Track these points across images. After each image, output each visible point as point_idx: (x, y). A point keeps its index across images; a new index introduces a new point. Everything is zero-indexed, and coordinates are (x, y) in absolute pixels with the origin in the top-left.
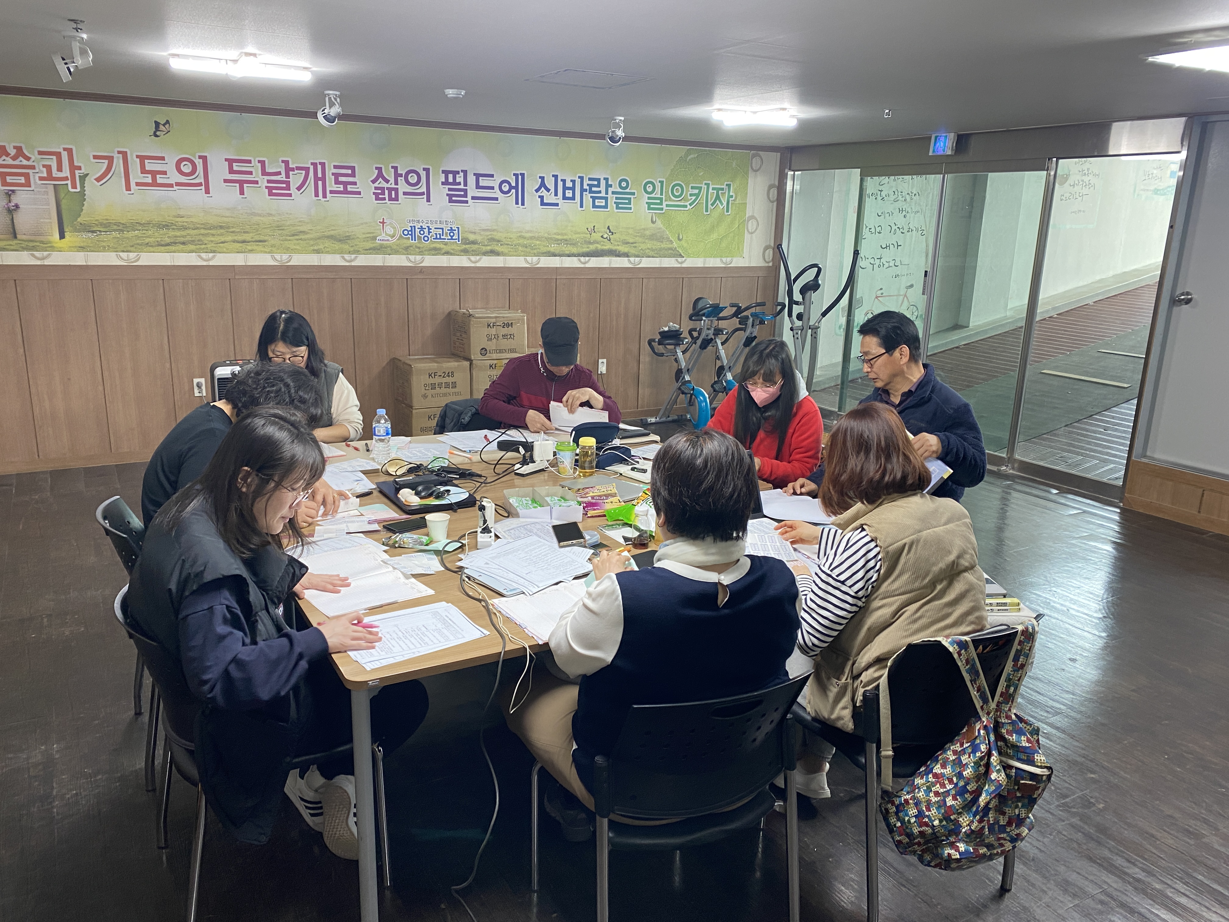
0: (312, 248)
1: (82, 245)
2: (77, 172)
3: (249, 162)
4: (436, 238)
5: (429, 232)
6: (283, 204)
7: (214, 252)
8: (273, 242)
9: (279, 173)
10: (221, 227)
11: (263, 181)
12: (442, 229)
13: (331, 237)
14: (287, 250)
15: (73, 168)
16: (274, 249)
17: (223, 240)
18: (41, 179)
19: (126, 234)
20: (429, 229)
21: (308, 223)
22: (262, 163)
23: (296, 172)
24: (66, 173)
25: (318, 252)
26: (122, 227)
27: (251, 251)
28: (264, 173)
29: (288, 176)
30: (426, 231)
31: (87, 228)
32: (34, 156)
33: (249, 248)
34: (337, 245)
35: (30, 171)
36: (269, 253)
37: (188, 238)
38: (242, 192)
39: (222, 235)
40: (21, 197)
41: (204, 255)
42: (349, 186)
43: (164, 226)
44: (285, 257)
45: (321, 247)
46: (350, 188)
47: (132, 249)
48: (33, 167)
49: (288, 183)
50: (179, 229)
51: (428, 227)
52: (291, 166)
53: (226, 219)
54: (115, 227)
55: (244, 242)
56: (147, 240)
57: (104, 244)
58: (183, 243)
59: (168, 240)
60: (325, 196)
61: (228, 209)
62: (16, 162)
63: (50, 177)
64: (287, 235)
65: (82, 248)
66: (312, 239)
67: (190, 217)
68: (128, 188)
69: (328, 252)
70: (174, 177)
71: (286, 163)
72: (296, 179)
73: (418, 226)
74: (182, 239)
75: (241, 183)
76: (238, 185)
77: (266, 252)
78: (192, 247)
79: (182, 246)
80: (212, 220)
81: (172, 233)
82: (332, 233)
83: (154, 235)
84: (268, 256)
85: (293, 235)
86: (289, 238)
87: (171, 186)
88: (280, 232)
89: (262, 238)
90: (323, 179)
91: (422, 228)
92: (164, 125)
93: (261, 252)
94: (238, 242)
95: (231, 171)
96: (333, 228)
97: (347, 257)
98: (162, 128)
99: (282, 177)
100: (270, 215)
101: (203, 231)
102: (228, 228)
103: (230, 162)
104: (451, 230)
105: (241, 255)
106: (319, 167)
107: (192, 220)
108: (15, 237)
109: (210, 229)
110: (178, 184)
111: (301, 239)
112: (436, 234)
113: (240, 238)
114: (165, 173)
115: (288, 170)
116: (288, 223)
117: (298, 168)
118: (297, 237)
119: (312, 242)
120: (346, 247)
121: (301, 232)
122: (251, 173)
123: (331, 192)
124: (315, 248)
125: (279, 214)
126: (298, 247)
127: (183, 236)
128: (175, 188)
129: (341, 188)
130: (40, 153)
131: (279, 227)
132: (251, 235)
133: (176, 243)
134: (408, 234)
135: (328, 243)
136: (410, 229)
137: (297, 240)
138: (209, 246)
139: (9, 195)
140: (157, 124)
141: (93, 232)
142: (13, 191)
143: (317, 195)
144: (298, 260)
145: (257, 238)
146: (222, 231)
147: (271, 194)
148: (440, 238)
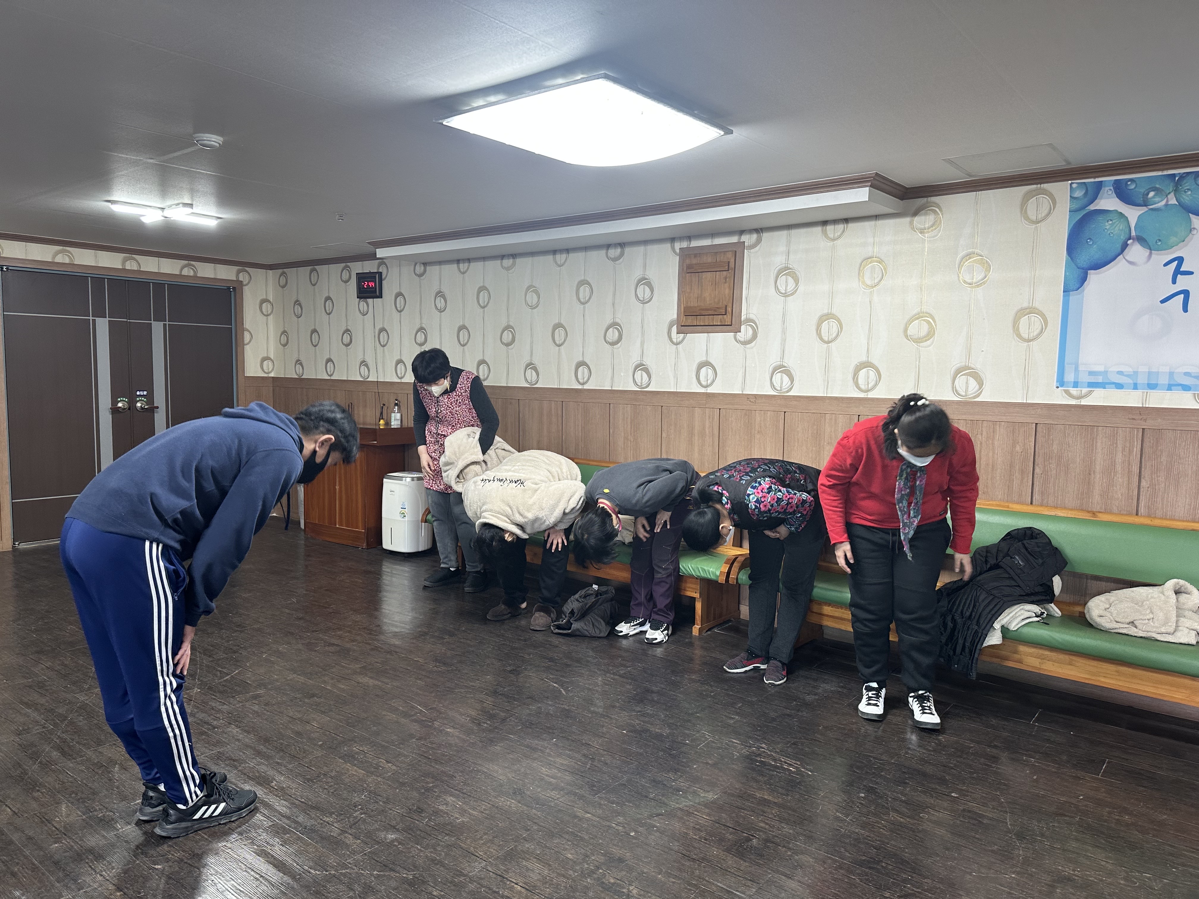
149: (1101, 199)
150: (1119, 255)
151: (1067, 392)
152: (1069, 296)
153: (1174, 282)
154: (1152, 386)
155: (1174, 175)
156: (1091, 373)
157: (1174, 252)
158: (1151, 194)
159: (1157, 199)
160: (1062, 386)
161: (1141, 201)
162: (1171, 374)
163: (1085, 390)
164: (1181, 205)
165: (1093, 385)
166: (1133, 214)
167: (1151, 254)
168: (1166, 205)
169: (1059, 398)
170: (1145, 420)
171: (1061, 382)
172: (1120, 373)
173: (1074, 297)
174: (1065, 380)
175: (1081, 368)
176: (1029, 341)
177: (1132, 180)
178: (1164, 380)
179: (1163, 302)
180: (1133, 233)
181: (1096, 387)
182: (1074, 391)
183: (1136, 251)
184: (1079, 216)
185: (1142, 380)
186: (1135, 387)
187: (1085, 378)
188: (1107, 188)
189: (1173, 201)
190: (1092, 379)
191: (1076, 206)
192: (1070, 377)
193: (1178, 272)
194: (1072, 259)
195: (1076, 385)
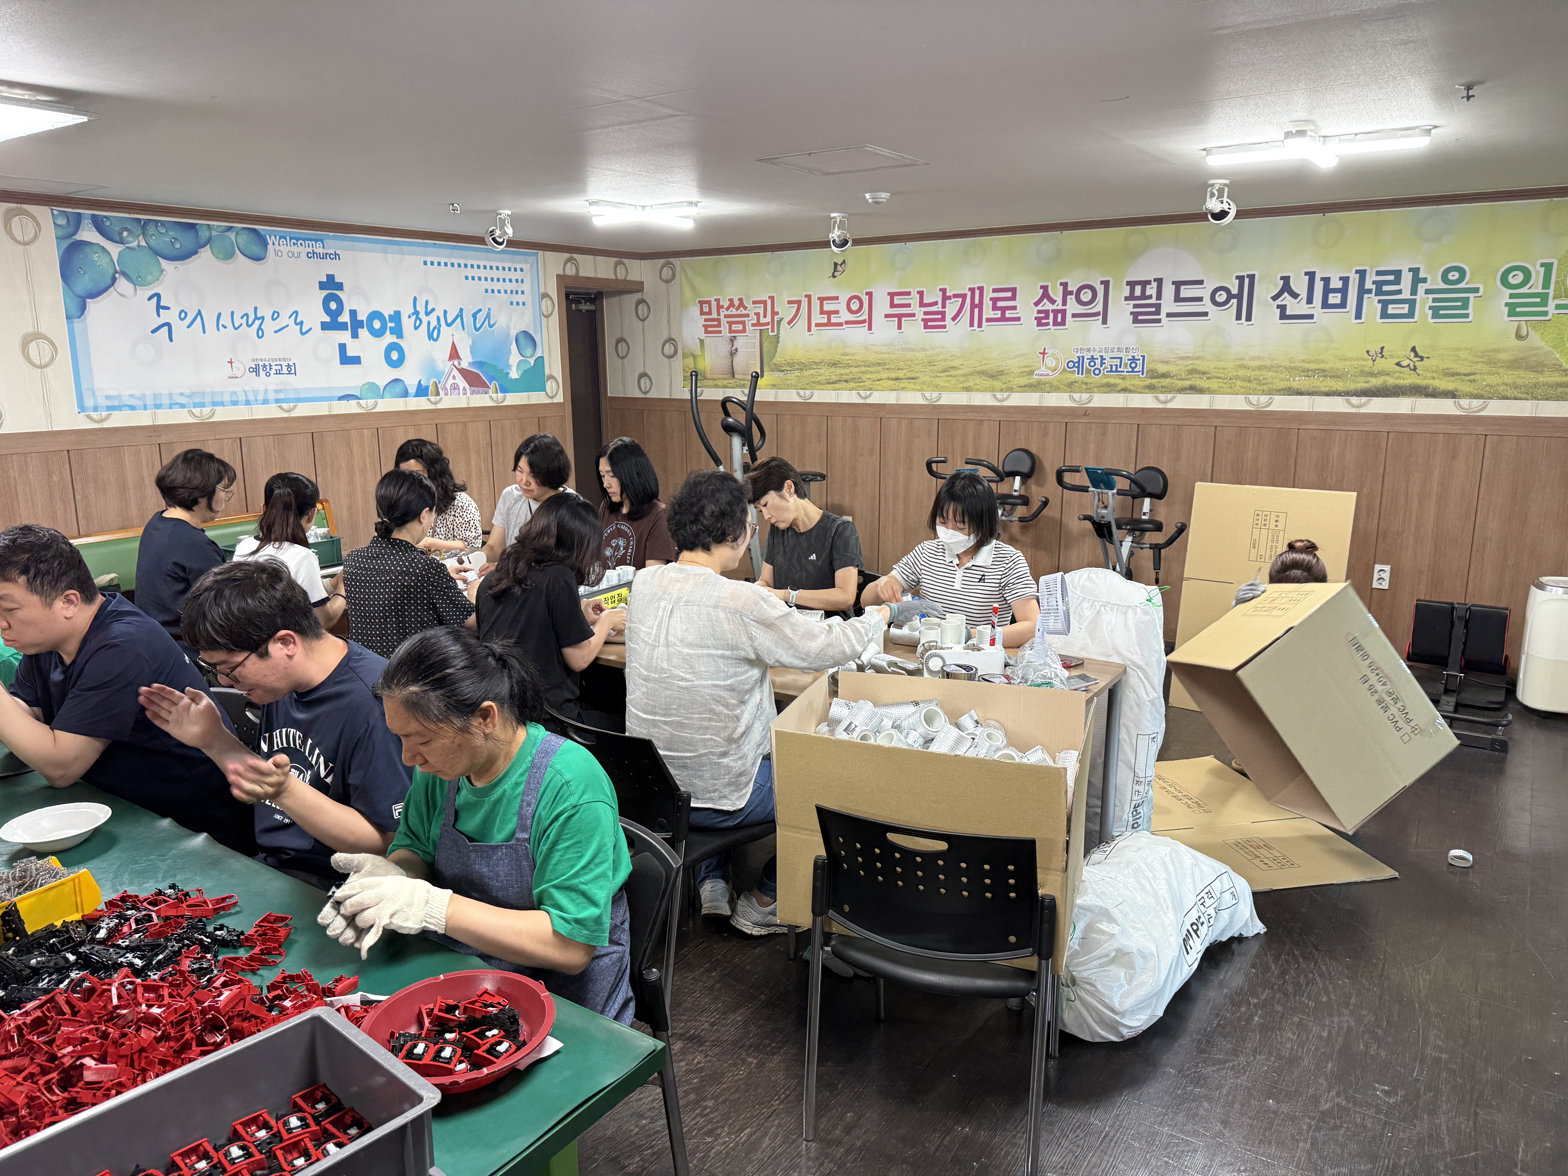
0: (962, 385)
1: (774, 383)
2: (776, 317)
3: (909, 293)
4: (1111, 371)
5: (1102, 364)
6: (936, 336)
7: (870, 389)
8: (924, 379)
9: (936, 303)
10: (879, 364)
11: (920, 312)
12: (1121, 358)
13: (982, 373)
14: (937, 387)
15: (774, 314)
16: (924, 387)
17: (879, 377)
18: (753, 325)
19: (806, 373)
20: (1102, 358)
21: (959, 357)
22: (921, 294)
23: (953, 300)
24: (768, 319)
25: (967, 389)
26: (803, 366)
27: (903, 388)
28: (922, 304)
29: (944, 306)
30: (1098, 362)
31: (778, 368)
32: (750, 306)
33: (902, 385)
34: (989, 382)
35: (746, 319)
36: (920, 390)
37: (851, 376)
38: (900, 327)
39: (878, 372)
40: (740, 342)
41: (863, 393)
42: (1007, 312)
43: (834, 364)
44: (935, 395)
45: (971, 384)
46: (1008, 314)
47: (808, 386)
48: (747, 316)
49: (943, 314)
50: (844, 367)
51: (1101, 357)
52: (948, 294)
53: (883, 356)
54: (797, 367)
55: (897, 379)
56: (820, 378)
57: (789, 382)
58: (846, 381)
59: (835, 378)
60: (980, 326)
61: (886, 345)
62: (739, 312)
63: (758, 324)
64: (938, 371)
65: (774, 386)
66: (963, 375)
67: (853, 354)
68: (809, 330)
69: (978, 390)
70: (845, 316)
71: (943, 291)
72: (952, 308)
73: (1087, 356)
74: (845, 377)
75: (900, 317)
76: (896, 319)
77: (917, 390)
78: (852, 385)
79: (845, 384)
80: (873, 358)
81: (839, 371)
82: (985, 368)
83: (826, 373)
84: (919, 394)
85: (944, 371)
86: (939, 374)
87: (840, 324)
88: (931, 368)
89: (914, 375)
90: (980, 306)
91: (1092, 359)
92: (841, 265)
93: (912, 389)
94: (892, 379)
95: (892, 305)
96: (985, 362)
97: (999, 395)
98: (839, 268)
99: (938, 308)
100: (923, 349)
101: (863, 369)
102: (885, 364)
103: (892, 295)
104: (1133, 359)
105: (894, 393)
106: (977, 292)
107: (855, 357)
108: (733, 376)
109: (869, 366)
110: (847, 323)
111: (951, 376)
112: (1111, 366)
113: (893, 375)
114: (837, 312)
115: (945, 298)
116: (939, 358)
117: (955, 296)
118: (947, 374)
119: (962, 379)
120: (997, 384)
121: (952, 367)
122: (909, 305)
123: (988, 320)
124: (965, 385)
125: (932, 348)
126: (948, 385)
127: (846, 374)
128: (845, 326)
129: (998, 314)
130: (754, 302)
131: (931, 363)
132: (904, 371)
133: (840, 381)
134: (1074, 366)
135: (978, 380)
136: (1077, 360)
137: (947, 376)
138: (867, 384)
139: (732, 340)
140: (836, 264)
141: (782, 371)
142: (735, 337)
143: (972, 325)
144: (949, 399)
145: (909, 375)
146: (880, 368)
147: (926, 327)
148: (1116, 371)
149: (83, 230)
150: (110, 287)
151: (89, 417)
152: (72, 322)
153: (159, 315)
154: (158, 406)
155: (139, 220)
156: (108, 397)
157: (152, 289)
158: (125, 234)
159: (131, 239)
160: (83, 411)
161: (117, 238)
162: (170, 395)
163: (104, 414)
164: (150, 247)
165: (110, 408)
166: (114, 250)
167: (135, 288)
168: (139, 246)
169: (82, 423)
170: (160, 436)
171: (82, 408)
172: (131, 396)
173: (77, 324)
174: (86, 405)
175: (98, 393)
176: (41, 367)
177: (106, 217)
178: (166, 401)
179: (153, 332)
180: (118, 268)
181: (114, 410)
182: (94, 415)
183: (123, 284)
184: (67, 242)
185: (149, 401)
186: (145, 408)
187: (102, 402)
188: (86, 221)
189: (143, 243)
190: (110, 403)
191: (61, 233)
192: (89, 403)
193: (159, 307)
194: (68, 286)
195: (96, 409)
